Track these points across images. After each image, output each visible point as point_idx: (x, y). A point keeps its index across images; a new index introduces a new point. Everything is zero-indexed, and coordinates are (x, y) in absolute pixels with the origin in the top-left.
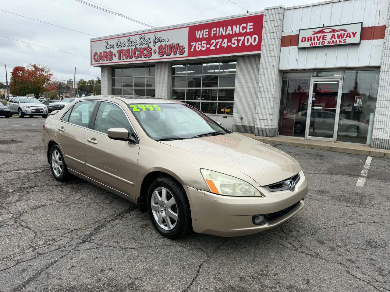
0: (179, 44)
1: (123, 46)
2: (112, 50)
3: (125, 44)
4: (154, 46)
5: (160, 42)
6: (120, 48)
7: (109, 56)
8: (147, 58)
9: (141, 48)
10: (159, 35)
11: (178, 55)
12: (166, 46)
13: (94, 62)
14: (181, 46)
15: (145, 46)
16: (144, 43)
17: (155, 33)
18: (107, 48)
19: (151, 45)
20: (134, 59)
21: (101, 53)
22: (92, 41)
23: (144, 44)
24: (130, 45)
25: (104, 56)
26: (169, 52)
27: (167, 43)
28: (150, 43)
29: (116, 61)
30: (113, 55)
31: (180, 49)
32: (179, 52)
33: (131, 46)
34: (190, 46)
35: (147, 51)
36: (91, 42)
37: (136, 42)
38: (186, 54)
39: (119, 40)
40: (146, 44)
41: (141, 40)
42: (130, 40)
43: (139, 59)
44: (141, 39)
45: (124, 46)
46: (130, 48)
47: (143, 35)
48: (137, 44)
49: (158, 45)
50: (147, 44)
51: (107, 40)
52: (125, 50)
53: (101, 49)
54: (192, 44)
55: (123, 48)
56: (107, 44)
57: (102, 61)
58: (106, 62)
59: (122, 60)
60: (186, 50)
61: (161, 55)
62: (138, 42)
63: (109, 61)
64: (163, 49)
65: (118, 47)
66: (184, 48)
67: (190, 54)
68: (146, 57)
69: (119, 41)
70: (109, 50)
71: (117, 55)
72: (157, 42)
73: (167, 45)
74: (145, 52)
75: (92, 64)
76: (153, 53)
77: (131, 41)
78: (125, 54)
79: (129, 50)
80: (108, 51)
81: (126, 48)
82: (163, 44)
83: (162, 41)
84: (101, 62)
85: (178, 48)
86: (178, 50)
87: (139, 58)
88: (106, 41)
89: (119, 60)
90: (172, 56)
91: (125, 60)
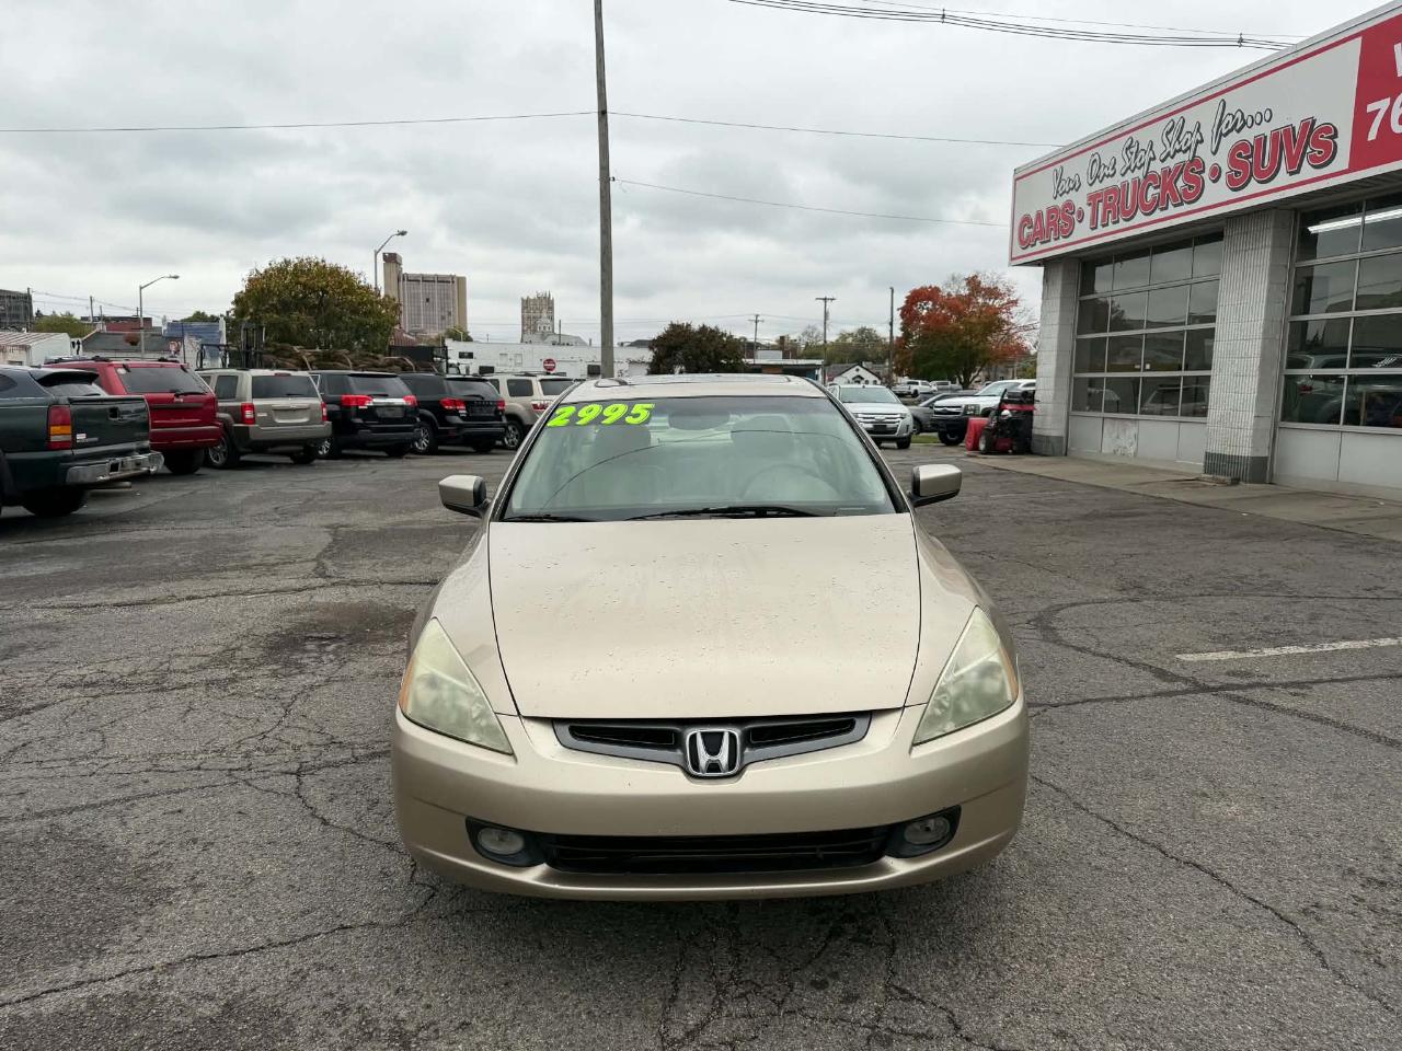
0: (1314, 122)
1: (1108, 176)
2: (1072, 196)
3: (1113, 168)
4: (1214, 153)
5: (1238, 131)
6: (1098, 186)
7: (1061, 219)
8: (1186, 208)
9: (1166, 172)
10: (1235, 102)
11: (1307, 171)
12: (1261, 141)
13: (1019, 251)
14: (1322, 130)
15: (1181, 157)
16: (1178, 147)
17: (1221, 97)
18: (1058, 192)
19: (1204, 152)
20: (1140, 218)
21: (1039, 215)
22: (1017, 176)
23: (1180, 150)
24: (1129, 168)
25: (1049, 224)
26: (1270, 169)
27: (1266, 129)
28: (1202, 141)
29: (1084, 235)
30: (1074, 216)
31: (1318, 144)
32: (1313, 159)
33: (1133, 171)
34: (1362, 120)
35: (1187, 178)
36: (1017, 179)
37: (1151, 149)
38: (1342, 160)
39: (1096, 157)
40: (1185, 152)
41: (1170, 136)
42: (1130, 147)
43: (1158, 214)
44: (1168, 133)
45: (1111, 173)
46: (1129, 177)
47: (1176, 118)
48: (1154, 158)
49: (1228, 143)
50: (1189, 148)
51: (1062, 164)
52: (1114, 190)
53: (1043, 198)
54: (1371, 108)
55: (1108, 183)
56: (1059, 178)
57: (1042, 243)
58: (1053, 244)
59: (1100, 230)
60: (1344, 143)
61: (1236, 184)
62: (1159, 149)
63: (1062, 241)
64: (1247, 157)
65: (1090, 182)
66: (1336, 136)
67: (1360, 157)
68: (1181, 204)
69: (1095, 160)
70: (1066, 197)
71: (1088, 211)
72: (1224, 131)
73: (1266, 137)
74: (1180, 183)
75: (1012, 259)
76: (1208, 182)
77: (1134, 150)
78: (1112, 203)
79: (1125, 185)
80: (1060, 202)
81: (1117, 181)
82: (1249, 135)
83: (1245, 123)
84: (1039, 247)
85: (1310, 140)
86: (1308, 150)
87: (1158, 211)
88: (1058, 167)
89: (1092, 229)
90: (1283, 178)
91: (1111, 228)
